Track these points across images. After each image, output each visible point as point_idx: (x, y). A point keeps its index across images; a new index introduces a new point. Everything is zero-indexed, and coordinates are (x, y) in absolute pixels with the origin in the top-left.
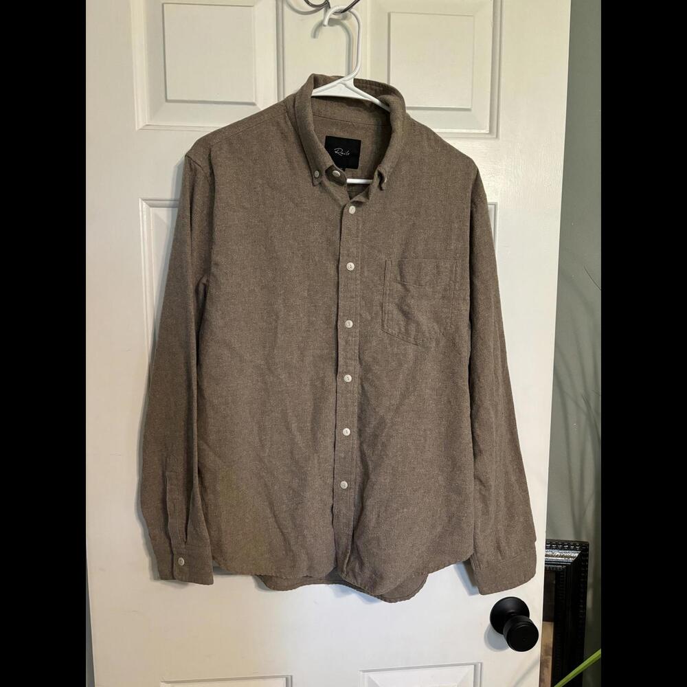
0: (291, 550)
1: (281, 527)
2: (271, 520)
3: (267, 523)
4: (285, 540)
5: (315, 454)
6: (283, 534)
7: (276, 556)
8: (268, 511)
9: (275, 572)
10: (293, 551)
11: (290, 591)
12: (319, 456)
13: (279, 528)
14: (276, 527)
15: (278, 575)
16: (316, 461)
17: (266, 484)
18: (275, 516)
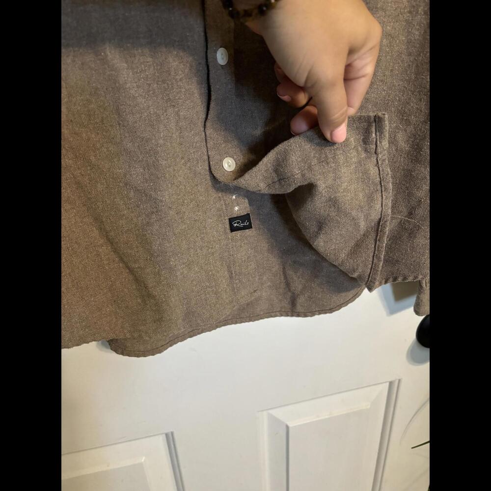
0: (150, 296)
1: (125, 259)
2: (105, 250)
3: (98, 255)
4: (137, 280)
5: (170, 110)
6: (131, 271)
7: (127, 307)
8: (96, 233)
9: (130, 332)
10: (154, 297)
11: (151, 357)
12: (177, 114)
13: (122, 260)
14: (117, 259)
15: (136, 335)
16: (173, 125)
17: (78, 183)
18: (110, 241)
